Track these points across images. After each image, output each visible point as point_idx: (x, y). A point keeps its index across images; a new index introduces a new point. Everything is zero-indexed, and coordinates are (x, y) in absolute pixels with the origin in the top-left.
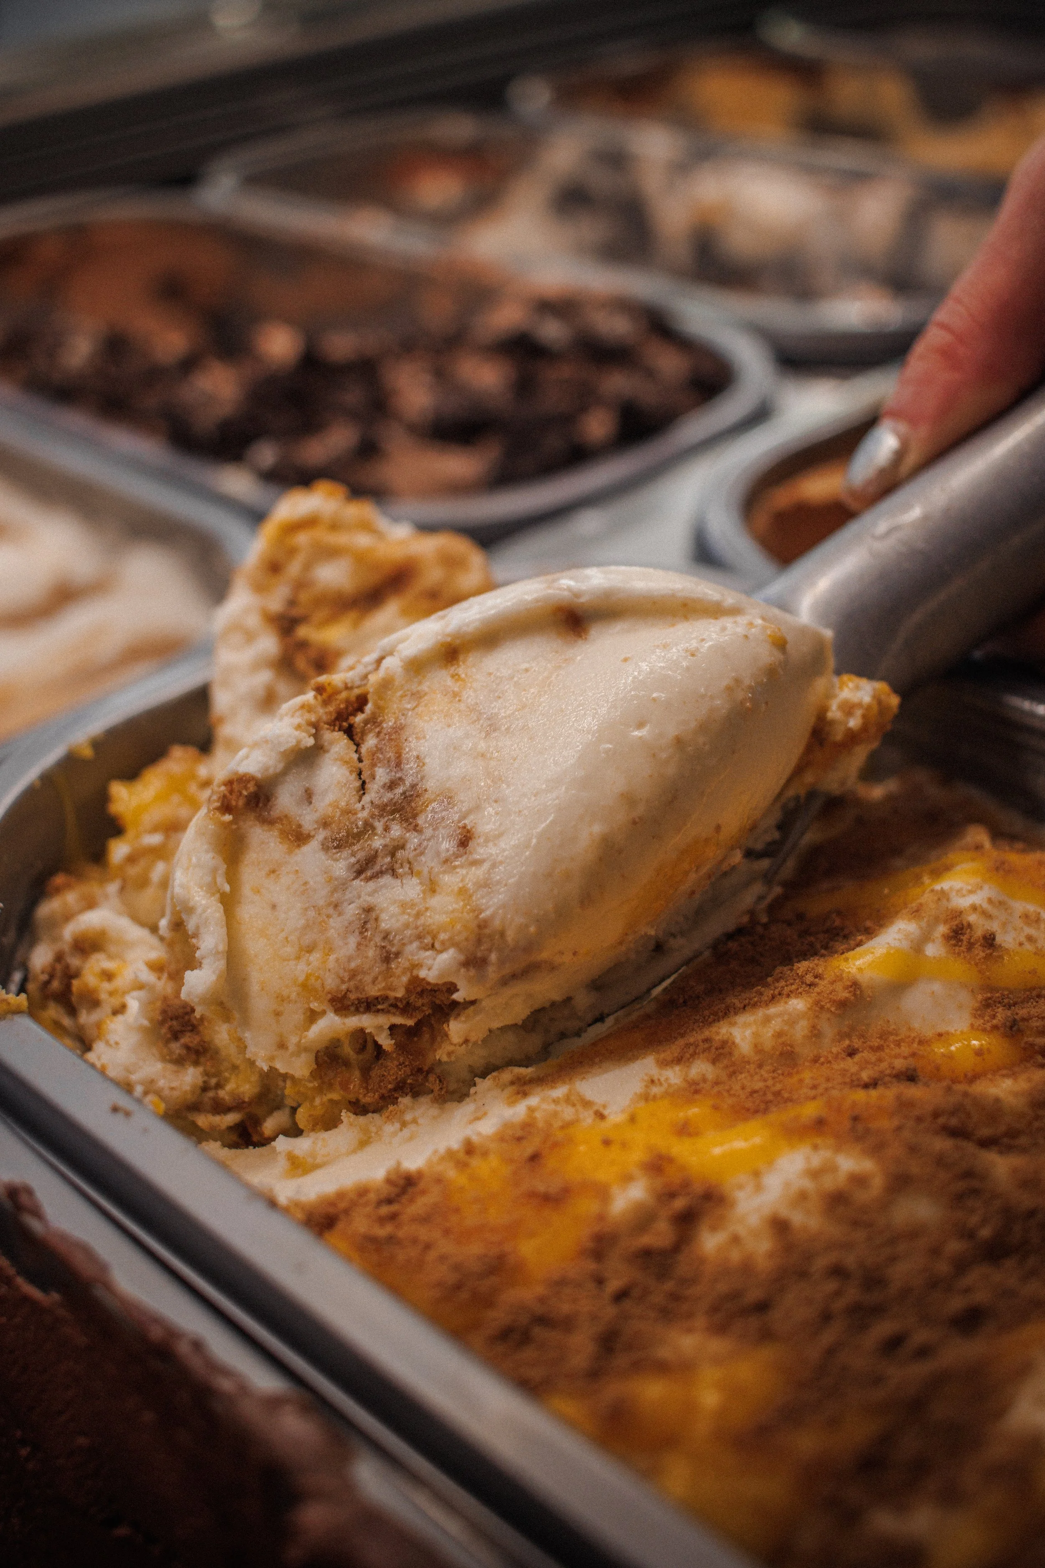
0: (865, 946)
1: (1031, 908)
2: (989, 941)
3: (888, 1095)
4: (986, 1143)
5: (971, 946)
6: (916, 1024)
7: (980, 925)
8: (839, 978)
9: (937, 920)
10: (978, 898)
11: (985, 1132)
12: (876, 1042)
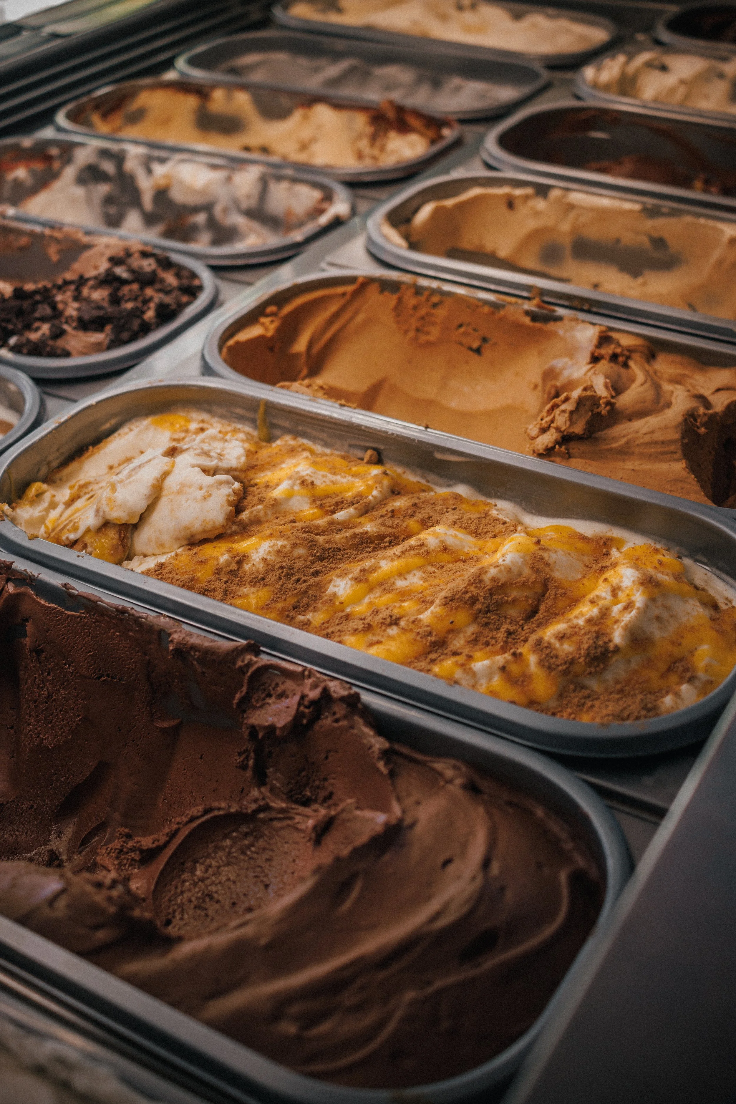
0: (276, 489)
1: (324, 473)
2: (312, 483)
3: (289, 526)
4: (317, 534)
5: (307, 485)
6: (294, 508)
7: (309, 480)
8: (271, 498)
9: (297, 479)
10: (308, 472)
11: (316, 532)
12: (283, 515)
